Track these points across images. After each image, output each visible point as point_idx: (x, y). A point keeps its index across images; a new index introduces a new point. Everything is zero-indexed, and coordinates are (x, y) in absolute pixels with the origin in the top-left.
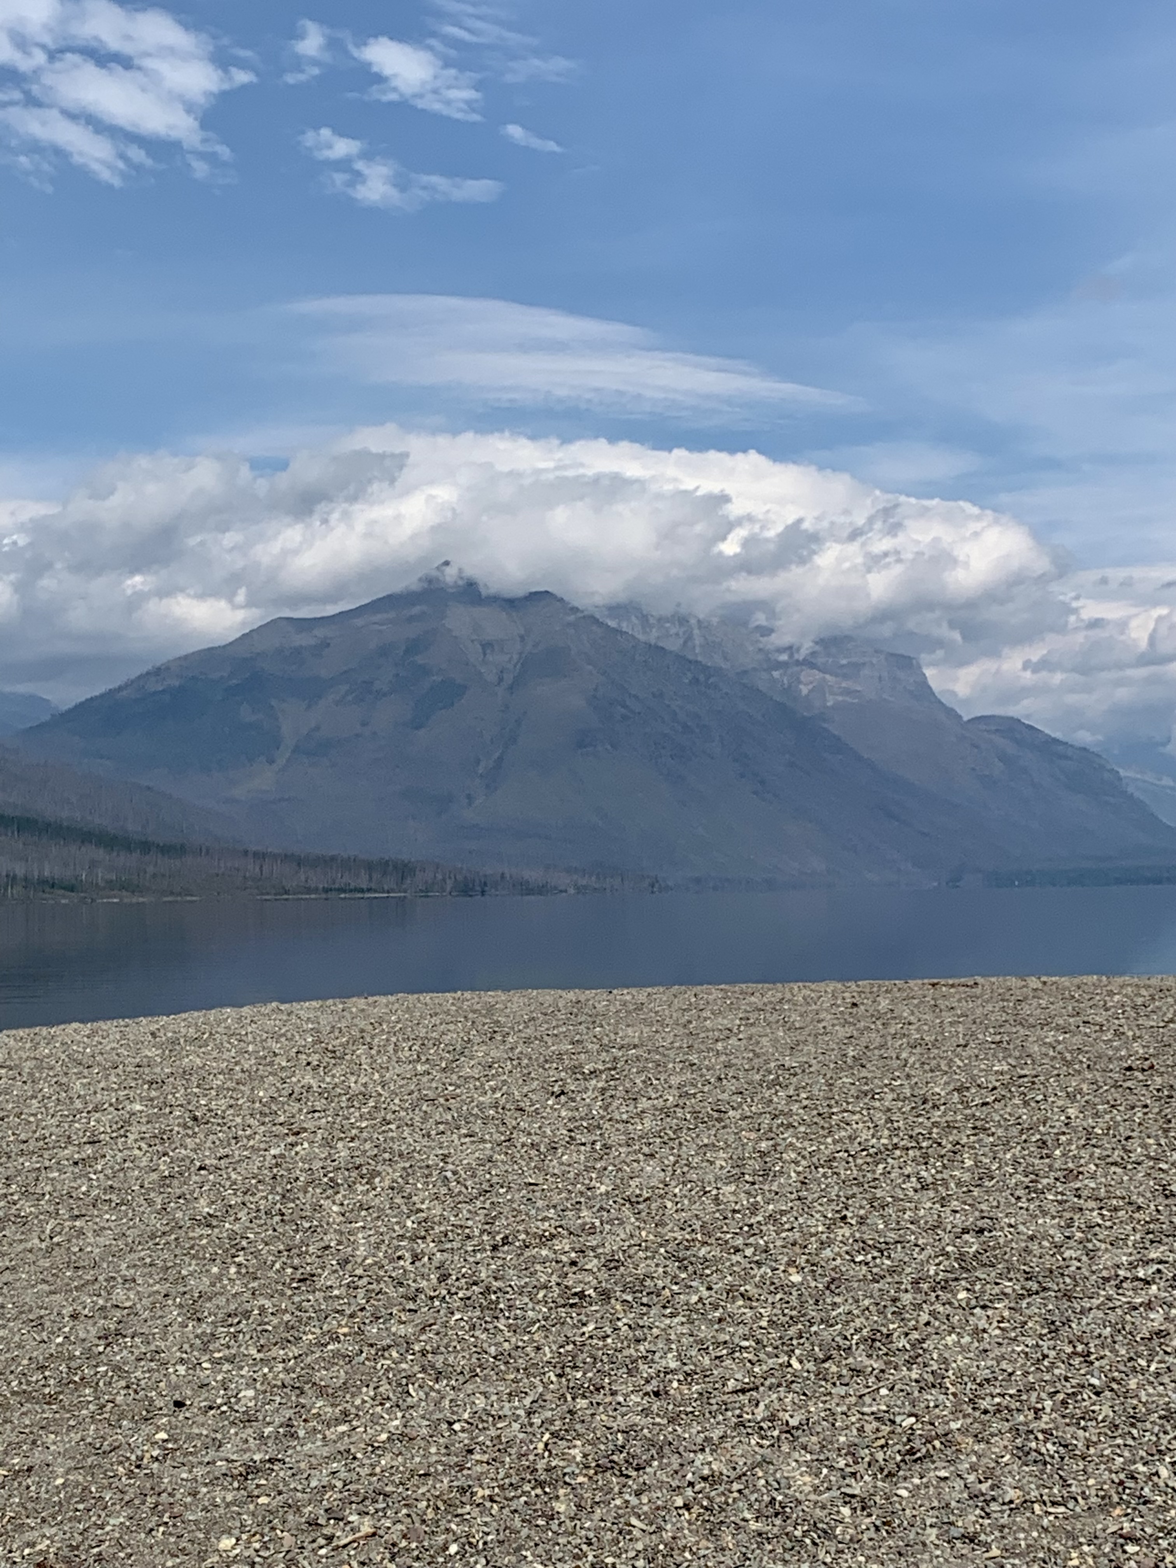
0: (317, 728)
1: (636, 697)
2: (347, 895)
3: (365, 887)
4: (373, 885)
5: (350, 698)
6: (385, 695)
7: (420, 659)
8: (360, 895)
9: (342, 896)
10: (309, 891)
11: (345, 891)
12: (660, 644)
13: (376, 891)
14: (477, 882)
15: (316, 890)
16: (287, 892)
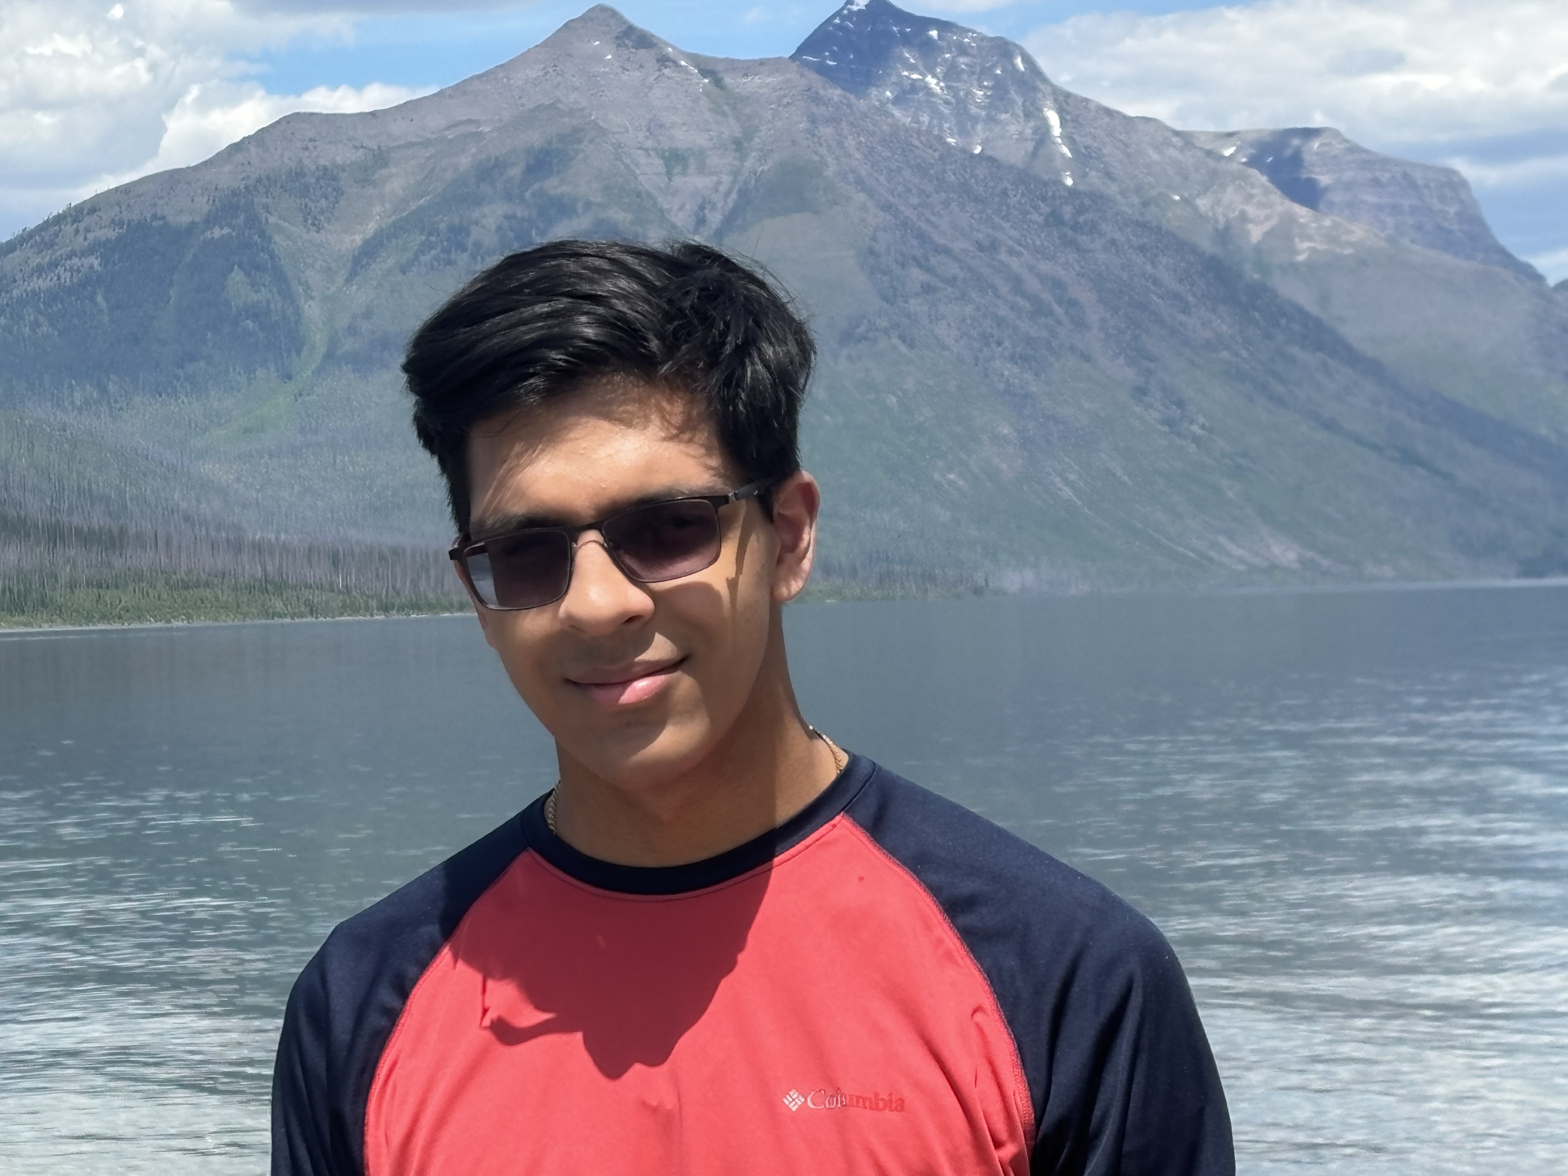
0: (369, 314)
1: (946, 251)
5: (426, 259)
7: (553, 186)
12: (989, 153)
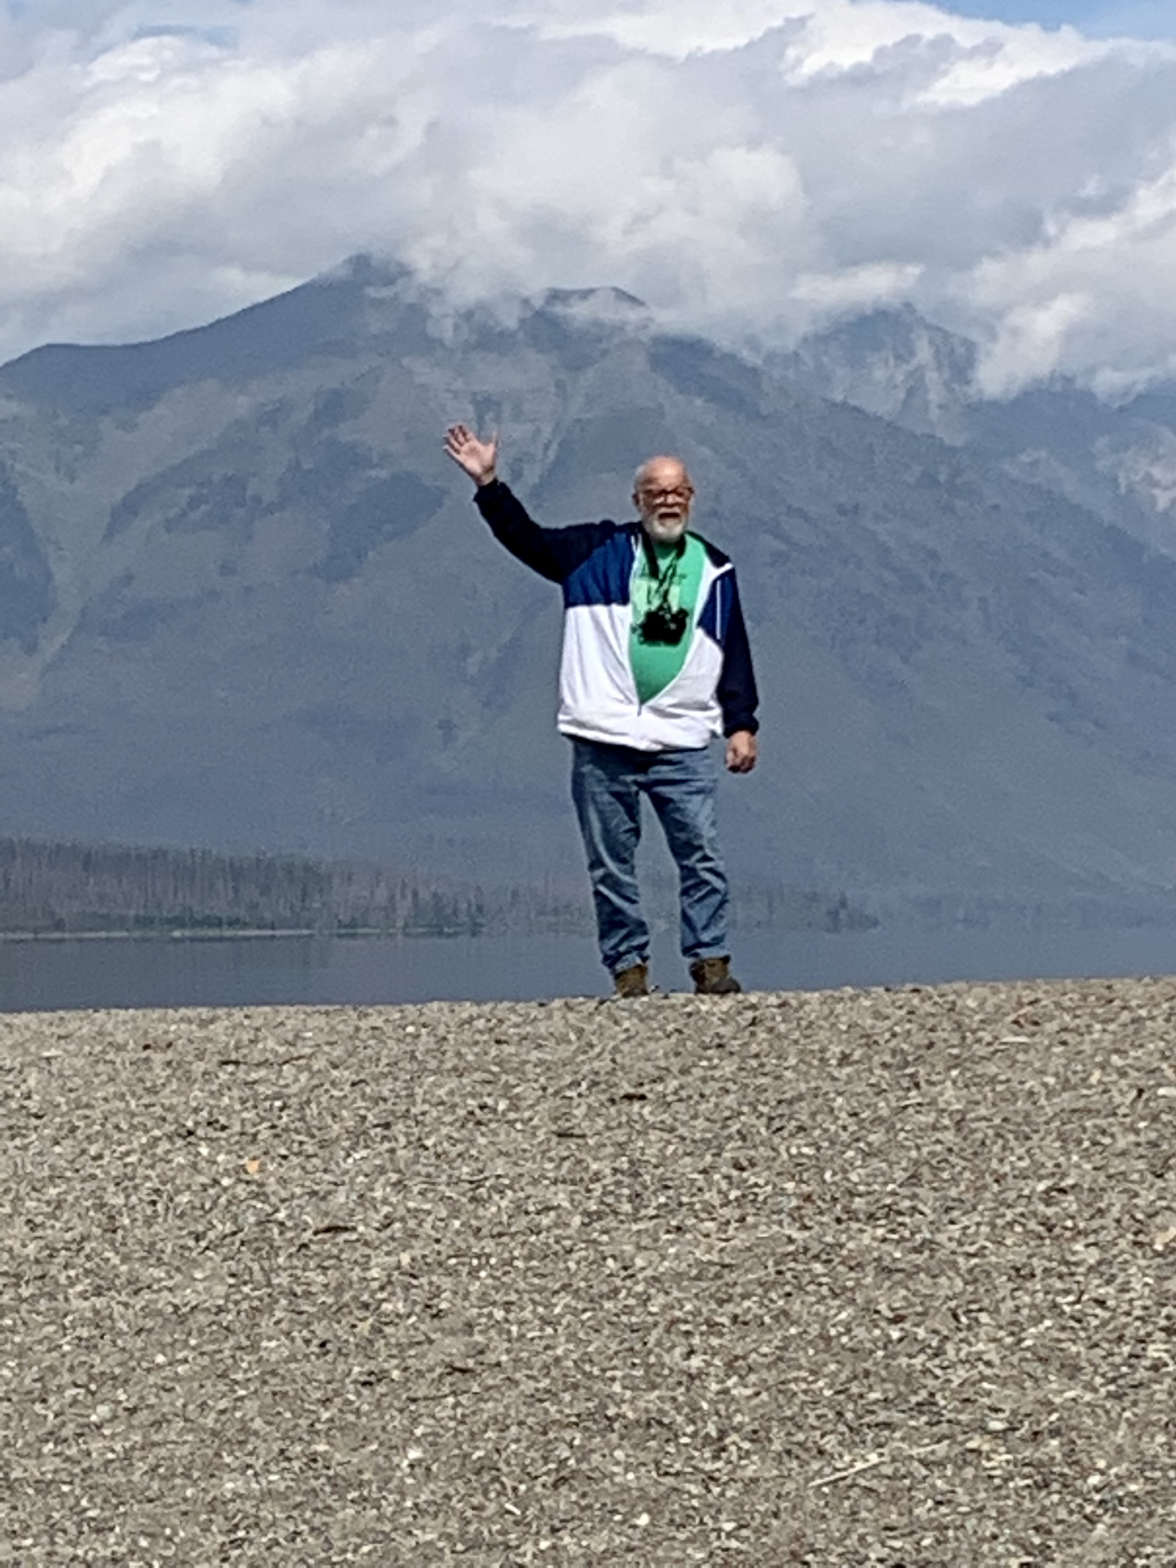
0: (129, 579)
2: (188, 933)
3: (224, 914)
4: (242, 912)
5: (195, 515)
6: (270, 510)
8: (212, 933)
9: (177, 934)
10: (107, 922)
11: (182, 926)
13: (245, 925)
14: (464, 906)
15: (122, 922)
16: (59, 925)
